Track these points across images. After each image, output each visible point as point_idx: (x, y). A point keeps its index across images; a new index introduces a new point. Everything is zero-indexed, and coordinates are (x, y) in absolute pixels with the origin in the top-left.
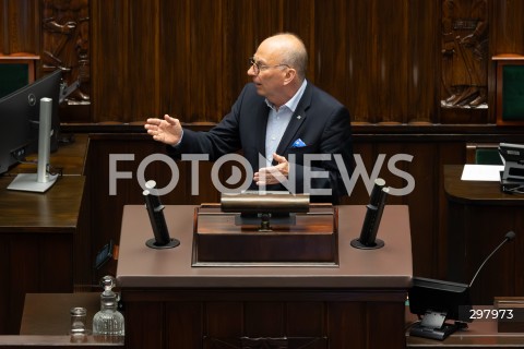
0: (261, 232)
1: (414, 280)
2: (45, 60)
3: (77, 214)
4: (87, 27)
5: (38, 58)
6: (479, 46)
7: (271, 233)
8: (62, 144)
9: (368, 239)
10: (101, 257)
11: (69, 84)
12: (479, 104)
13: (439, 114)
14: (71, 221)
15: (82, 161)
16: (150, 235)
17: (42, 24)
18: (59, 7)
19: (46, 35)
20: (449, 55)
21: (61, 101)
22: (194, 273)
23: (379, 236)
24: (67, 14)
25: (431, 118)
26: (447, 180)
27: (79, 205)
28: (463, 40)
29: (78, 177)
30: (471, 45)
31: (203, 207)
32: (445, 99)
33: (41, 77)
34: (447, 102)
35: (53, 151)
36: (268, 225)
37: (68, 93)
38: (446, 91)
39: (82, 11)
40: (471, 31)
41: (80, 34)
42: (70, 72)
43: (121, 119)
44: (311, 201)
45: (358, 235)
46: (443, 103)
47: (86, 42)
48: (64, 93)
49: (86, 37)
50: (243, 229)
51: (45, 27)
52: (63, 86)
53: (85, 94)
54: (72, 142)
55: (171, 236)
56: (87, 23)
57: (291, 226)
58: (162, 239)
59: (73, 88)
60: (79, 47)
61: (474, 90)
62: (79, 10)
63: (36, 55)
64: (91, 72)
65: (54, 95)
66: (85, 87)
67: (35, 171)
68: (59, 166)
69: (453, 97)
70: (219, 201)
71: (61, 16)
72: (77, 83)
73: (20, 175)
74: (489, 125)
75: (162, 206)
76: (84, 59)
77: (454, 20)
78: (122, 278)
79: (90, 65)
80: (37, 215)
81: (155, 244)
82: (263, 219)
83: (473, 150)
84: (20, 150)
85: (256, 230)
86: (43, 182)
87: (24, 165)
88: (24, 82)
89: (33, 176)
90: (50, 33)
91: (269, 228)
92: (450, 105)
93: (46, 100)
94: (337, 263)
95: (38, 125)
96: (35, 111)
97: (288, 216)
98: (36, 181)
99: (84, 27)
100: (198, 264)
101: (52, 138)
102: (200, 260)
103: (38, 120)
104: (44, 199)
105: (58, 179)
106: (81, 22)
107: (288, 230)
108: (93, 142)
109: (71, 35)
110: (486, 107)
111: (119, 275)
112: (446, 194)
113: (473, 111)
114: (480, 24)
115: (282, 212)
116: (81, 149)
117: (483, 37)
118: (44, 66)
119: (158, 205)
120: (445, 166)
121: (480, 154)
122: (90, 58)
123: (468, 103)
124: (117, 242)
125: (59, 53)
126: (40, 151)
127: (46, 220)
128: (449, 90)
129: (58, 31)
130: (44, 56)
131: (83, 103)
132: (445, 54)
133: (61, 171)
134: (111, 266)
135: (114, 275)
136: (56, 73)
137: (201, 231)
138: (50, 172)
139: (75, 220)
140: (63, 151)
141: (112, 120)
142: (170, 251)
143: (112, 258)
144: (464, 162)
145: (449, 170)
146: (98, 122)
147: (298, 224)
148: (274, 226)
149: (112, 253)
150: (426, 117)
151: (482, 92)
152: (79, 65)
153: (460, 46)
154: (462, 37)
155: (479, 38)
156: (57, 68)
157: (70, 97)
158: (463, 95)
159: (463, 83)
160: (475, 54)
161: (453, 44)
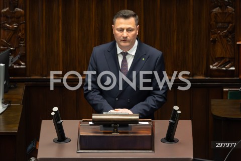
0: (113, 134)
1: (194, 160)
2: (2, 44)
3: (18, 125)
4: (24, 27)
6: (230, 37)
7: (118, 134)
8: (10, 88)
9: (170, 138)
10: (30, 148)
11: (14, 57)
12: (230, 67)
13: (209, 72)
14: (15, 129)
15: (21, 97)
16: (56, 136)
18: (9, 16)
20: (214, 41)
21: (10, 65)
22: (78, 156)
23: (176, 136)
24: (13, 20)
25: (205, 74)
26: (212, 107)
27: (19, 120)
28: (221, 34)
29: (19, 106)
30: (226, 36)
31: (84, 121)
32: (212, 65)
34: (213, 66)
36: (117, 130)
37: (13, 62)
38: (213, 60)
39: (21, 18)
40: (226, 28)
41: (20, 30)
42: (15, 50)
43: (42, 75)
44: (140, 118)
45: (164, 136)
46: (211, 67)
47: (23, 34)
48: (12, 62)
49: (23, 32)
50: (104, 133)
51: (2, 26)
52: (11, 58)
53: (23, 62)
54: (16, 87)
55: (66, 137)
56: (24, 24)
57: (129, 131)
58: (62, 138)
59: (16, 59)
60: (20, 37)
61: (227, 60)
62: (20, 18)
65: (6, 62)
66: (23, 58)
68: (9, 100)
69: (216, 64)
70: (91, 118)
71: (10, 21)
72: (19, 56)
74: (235, 78)
75: (62, 121)
76: (22, 44)
77: (217, 23)
78: (40, 159)
79: (25, 46)
81: (58, 141)
82: (115, 127)
83: (227, 91)
85: (111, 133)
90: (4, 30)
91: (117, 132)
92: (215, 68)
93: (2, 65)
94: (153, 150)
97: (128, 126)
99: (22, 26)
100: (80, 151)
102: (81, 149)
105: (8, 107)
106: (21, 24)
107: (127, 133)
109: (15, 31)
110: (234, 69)
111: (38, 157)
112: (212, 114)
113: (227, 71)
114: (231, 25)
115: (124, 123)
116: (21, 91)
117: (232, 32)
118: (1, 47)
119: (59, 120)
120: (212, 100)
121: (231, 93)
122: (26, 43)
123: (224, 67)
124: (38, 140)
125: (9, 41)
128: (214, 60)
129: (8, 29)
130: (1, 42)
131: (22, 67)
132: (212, 41)
133: (10, 102)
134: (34, 152)
135: (36, 157)
137: (82, 134)
138: (4, 103)
139: (17, 128)
140: (11, 92)
141: (37, 76)
142: (66, 144)
143: (35, 148)
144: (222, 98)
145: (214, 102)
146: (30, 76)
147: (133, 130)
148: (120, 131)
149: (35, 145)
150: (202, 73)
151: (232, 61)
152: (19, 47)
153: (220, 36)
154: (221, 31)
155: (230, 32)
156: (8, 48)
157: (15, 64)
158: (222, 62)
159: (222, 56)
160: (228, 41)
161: (216, 35)
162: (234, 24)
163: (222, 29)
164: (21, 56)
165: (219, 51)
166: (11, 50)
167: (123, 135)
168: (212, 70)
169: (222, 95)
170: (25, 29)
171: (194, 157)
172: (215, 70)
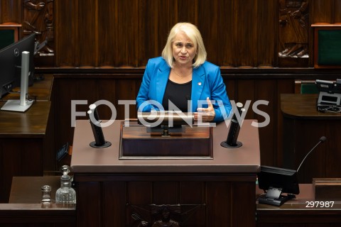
0: (163, 137)
1: (261, 168)
2: (25, 27)
3: (45, 126)
4: (52, 6)
5: (20, 26)
6: (303, 18)
7: (169, 137)
8: (35, 81)
9: (232, 141)
10: (61, 153)
11: (41, 42)
12: (303, 55)
13: (277, 61)
14: (42, 130)
15: (49, 92)
16: (93, 139)
17: (23, 3)
19: (25, 11)
20: (284, 23)
21: (35, 53)
22: (121, 163)
23: (239, 140)
25: (272, 63)
26: (282, 103)
27: (47, 120)
28: (292, 14)
29: (47, 102)
30: (298, 17)
32: (281, 52)
33: (22, 38)
35: (30, 85)
36: (168, 132)
38: (282, 47)
40: (297, 8)
41: (47, 10)
42: (41, 35)
43: (73, 65)
45: (226, 140)
46: (280, 54)
47: (51, 15)
48: (37, 48)
49: (51, 12)
50: (152, 135)
51: (25, 6)
52: (37, 43)
53: (51, 48)
54: (42, 79)
55: (106, 139)
56: (52, 3)
57: (183, 133)
58: (100, 141)
59: (43, 45)
60: (46, 19)
61: (300, 46)
63: (19, 24)
64: (54, 35)
65: (31, 49)
66: (51, 44)
67: (18, 98)
68: (34, 95)
69: (286, 50)
70: (136, 117)
72: (46, 41)
73: (9, 101)
74: (309, 68)
75: (100, 121)
76: (50, 26)
78: (75, 167)
79: (53, 30)
80: (20, 126)
81: (95, 145)
82: (165, 128)
83: (299, 84)
84: (9, 85)
85: (160, 135)
86: (24, 105)
87: (12, 94)
88: (12, 41)
89: (17, 101)
90: (28, 10)
91: (168, 135)
92: (284, 55)
93: (26, 52)
94: (212, 156)
95: (21, 69)
96: (18, 59)
97: (181, 127)
98: (19, 104)
99: (50, 6)
100: (123, 158)
101: (30, 77)
102: (124, 155)
103: (20, 65)
104: (24, 116)
105: (33, 103)
106: (48, 3)
107: (180, 135)
108: (56, 79)
109: (42, 11)
110: (307, 56)
111: (72, 165)
112: (282, 113)
113: (299, 59)
114: (304, 3)
116: (48, 84)
117: (305, 12)
118: (25, 31)
120: (281, 95)
121: (303, 87)
123: (296, 54)
124: (71, 144)
125: (34, 23)
126: (22, 86)
127: (26, 130)
128: (284, 46)
129: (33, 8)
130: (24, 24)
131: (50, 55)
132: (281, 23)
133: (35, 98)
134: (67, 159)
135: (69, 165)
136: (32, 35)
137: (125, 136)
138: (28, 99)
139: (44, 129)
140: (36, 85)
141: (68, 65)
142: (105, 149)
143: (68, 154)
144: (293, 92)
145: (283, 97)
146: (59, 66)
147: (187, 132)
148: (171, 133)
149: (68, 150)
150: (269, 63)
151: (305, 47)
152: (47, 30)
153: (291, 17)
154: (292, 12)
155: (303, 13)
156: (33, 32)
157: (41, 51)
158: (293, 49)
159: (293, 41)
160: (300, 23)
161: (286, 16)
162: (307, 2)
163: (293, 8)
164: (48, 42)
165: (290, 35)
166: (37, 35)
167: (175, 138)
168: (282, 58)
169: (293, 89)
170: (54, 9)
171: (261, 164)
172: (285, 58)
